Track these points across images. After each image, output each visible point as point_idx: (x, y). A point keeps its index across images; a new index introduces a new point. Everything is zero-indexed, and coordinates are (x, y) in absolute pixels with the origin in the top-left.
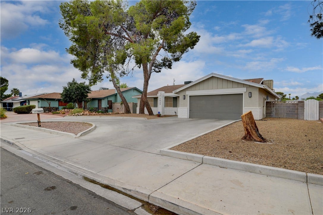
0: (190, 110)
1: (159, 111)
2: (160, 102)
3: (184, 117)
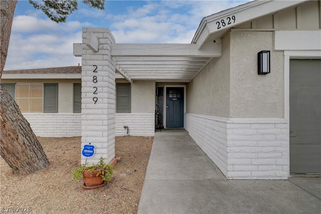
2: (95, 85)
3: (267, 173)
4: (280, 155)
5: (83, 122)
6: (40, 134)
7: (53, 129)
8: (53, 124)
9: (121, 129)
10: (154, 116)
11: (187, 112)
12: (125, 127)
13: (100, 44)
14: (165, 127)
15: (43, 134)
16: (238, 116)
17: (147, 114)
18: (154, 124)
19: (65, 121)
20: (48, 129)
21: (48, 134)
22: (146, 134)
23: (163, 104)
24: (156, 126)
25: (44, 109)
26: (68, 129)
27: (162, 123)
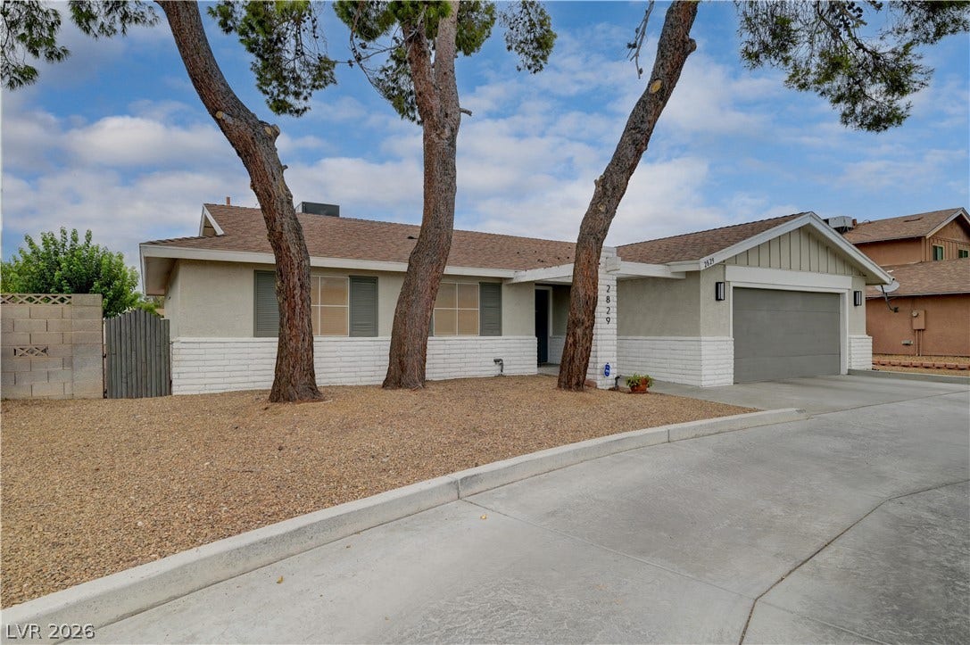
6: (348, 379)
8: (372, 358)
9: (489, 364)
12: (496, 361)
15: (352, 380)
20: (363, 369)
21: (363, 379)
22: (526, 371)
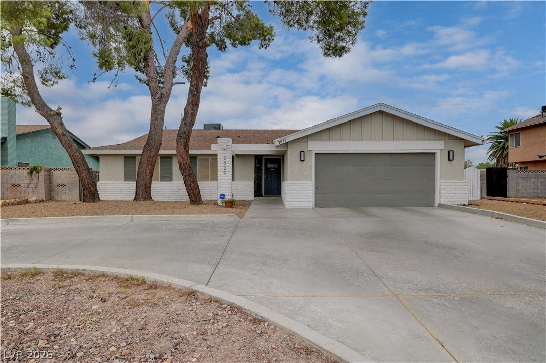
0: (316, 188)
1: (222, 192)
2: (225, 165)
3: (303, 205)
4: (308, 197)
5: (219, 183)
7: (169, 194)
10: (253, 184)
11: (283, 181)
13: (226, 146)
14: (263, 195)
16: (292, 180)
17: (248, 182)
18: (253, 190)
19: (179, 188)
23: (261, 174)
24: (255, 193)
25: (161, 178)
26: (182, 194)
27: (261, 191)
